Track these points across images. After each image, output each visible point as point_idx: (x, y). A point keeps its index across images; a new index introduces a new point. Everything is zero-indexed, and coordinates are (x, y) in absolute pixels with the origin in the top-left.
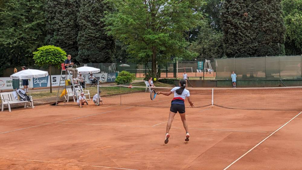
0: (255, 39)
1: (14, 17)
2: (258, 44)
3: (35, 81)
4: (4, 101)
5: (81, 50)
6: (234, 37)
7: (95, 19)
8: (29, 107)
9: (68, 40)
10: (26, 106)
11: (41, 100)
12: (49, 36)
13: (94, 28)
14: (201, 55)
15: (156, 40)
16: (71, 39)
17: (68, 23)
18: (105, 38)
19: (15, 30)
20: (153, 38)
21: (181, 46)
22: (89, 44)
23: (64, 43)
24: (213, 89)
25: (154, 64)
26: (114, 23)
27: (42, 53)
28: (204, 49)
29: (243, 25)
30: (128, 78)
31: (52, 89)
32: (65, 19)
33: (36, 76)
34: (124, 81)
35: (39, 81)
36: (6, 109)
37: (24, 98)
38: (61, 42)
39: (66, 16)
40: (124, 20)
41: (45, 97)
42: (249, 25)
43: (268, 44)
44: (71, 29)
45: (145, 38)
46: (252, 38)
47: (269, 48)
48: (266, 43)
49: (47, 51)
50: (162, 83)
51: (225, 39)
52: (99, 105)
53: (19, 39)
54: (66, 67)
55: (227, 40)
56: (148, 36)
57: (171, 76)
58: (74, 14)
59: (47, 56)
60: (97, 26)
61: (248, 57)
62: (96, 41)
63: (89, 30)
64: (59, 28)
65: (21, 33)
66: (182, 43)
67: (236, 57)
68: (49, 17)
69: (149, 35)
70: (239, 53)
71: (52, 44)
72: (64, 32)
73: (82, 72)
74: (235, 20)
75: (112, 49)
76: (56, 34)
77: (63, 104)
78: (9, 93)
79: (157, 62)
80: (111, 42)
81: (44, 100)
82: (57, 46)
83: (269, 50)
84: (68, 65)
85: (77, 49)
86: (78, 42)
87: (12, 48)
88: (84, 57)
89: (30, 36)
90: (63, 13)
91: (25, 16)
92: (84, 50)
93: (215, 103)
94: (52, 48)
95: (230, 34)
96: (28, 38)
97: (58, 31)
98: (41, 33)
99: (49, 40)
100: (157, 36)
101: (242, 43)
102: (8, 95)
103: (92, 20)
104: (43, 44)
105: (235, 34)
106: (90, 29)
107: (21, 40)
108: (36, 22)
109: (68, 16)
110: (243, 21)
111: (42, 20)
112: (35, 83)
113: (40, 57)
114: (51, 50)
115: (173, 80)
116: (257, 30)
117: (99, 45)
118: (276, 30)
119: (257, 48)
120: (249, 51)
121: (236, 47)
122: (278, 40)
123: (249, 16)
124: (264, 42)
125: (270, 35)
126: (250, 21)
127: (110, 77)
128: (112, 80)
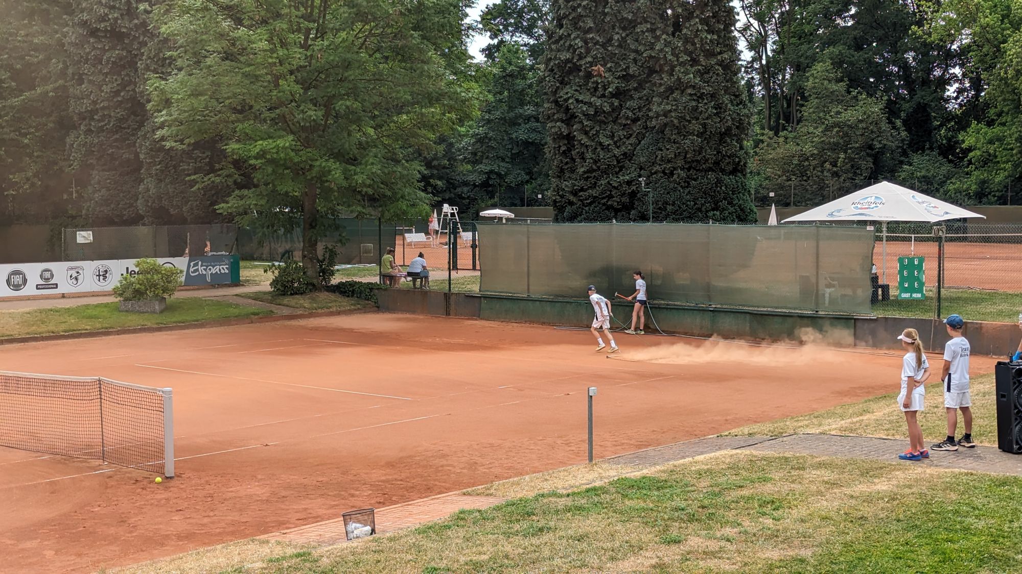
0: (633, 155)
6: (563, 148)
9: (117, 147)
12: (73, 135)
23: (108, 158)
32: (109, 81)
39: (112, 73)
42: (607, 108)
46: (616, 152)
64: (92, 111)
70: (578, 203)
72: (106, 121)
74: (567, 89)
76: (85, 129)
97: (92, 119)
110: (593, 94)
116: (637, 124)
118: (695, 127)
119: (634, 188)
120: (610, 197)
121: (567, 185)
122: (707, 160)
123: (607, 75)
124: (658, 168)
125: (674, 142)
126: (613, 95)
127: (201, 270)
128: (209, 279)
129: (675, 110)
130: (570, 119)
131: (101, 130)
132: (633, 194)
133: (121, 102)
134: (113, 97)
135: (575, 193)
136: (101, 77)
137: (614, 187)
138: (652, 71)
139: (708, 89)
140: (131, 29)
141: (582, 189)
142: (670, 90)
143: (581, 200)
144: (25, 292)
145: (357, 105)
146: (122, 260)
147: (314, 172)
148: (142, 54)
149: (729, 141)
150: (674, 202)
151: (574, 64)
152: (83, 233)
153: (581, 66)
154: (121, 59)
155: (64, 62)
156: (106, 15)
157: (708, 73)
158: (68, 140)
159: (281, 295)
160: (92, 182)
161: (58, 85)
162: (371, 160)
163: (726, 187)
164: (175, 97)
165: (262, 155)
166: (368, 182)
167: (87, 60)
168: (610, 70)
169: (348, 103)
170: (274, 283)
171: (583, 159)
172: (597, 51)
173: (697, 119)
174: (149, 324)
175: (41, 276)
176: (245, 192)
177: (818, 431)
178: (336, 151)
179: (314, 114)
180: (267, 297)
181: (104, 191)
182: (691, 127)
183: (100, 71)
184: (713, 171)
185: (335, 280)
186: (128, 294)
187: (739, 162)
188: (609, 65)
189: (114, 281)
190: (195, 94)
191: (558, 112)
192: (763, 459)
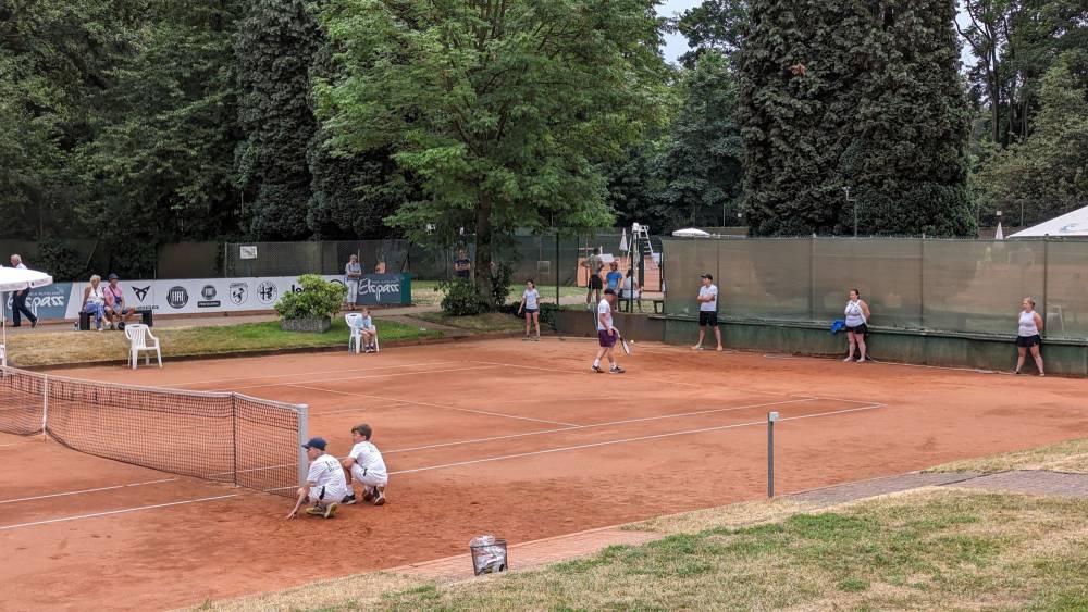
0: (837, 163)
5: (315, 195)
6: (759, 156)
9: (287, 159)
29: (784, 111)
32: (279, 89)
39: (281, 81)
42: (808, 111)
46: (818, 158)
47: (884, 201)
48: (872, 181)
64: (260, 120)
68: (242, 82)
70: (775, 217)
72: (275, 132)
74: (764, 90)
76: (253, 139)
92: (319, 193)
95: (749, 146)
97: (260, 128)
98: (222, 137)
105: (768, 147)
110: (792, 95)
116: (843, 128)
118: (909, 130)
119: (838, 199)
120: (811, 209)
121: (762, 196)
122: (921, 168)
123: (809, 74)
124: (865, 177)
125: (884, 148)
126: (815, 97)
127: (371, 288)
128: (378, 298)
129: (885, 112)
130: (767, 122)
131: (270, 140)
132: (837, 206)
133: (291, 111)
134: (283, 105)
135: (771, 205)
136: (270, 85)
137: (816, 199)
138: (860, 69)
139: (923, 89)
140: (302, 33)
141: (780, 201)
142: (880, 90)
143: (779, 214)
144: (186, 309)
145: (534, 110)
146: (286, 278)
147: (488, 183)
148: (313, 60)
149: (947, 146)
150: (883, 215)
151: (773, 63)
152: (248, 248)
153: (780, 64)
154: (291, 66)
155: (233, 69)
156: (277, 18)
157: (924, 71)
158: (236, 152)
159: (452, 315)
160: (261, 196)
161: (225, 94)
162: (548, 170)
163: (943, 198)
164: (342, 102)
165: (432, 164)
166: (544, 193)
167: (257, 66)
168: (812, 68)
169: (524, 108)
170: (446, 302)
171: (782, 168)
172: (799, 48)
173: (910, 122)
174: (311, 343)
175: (203, 294)
176: (415, 204)
177: (1038, 468)
178: (511, 160)
179: (489, 120)
180: (435, 318)
181: (272, 206)
182: (904, 130)
183: (270, 79)
184: (928, 180)
185: (509, 300)
186: (290, 313)
187: (958, 170)
188: (811, 63)
189: (277, 299)
190: (364, 99)
191: (753, 115)
192: (972, 496)
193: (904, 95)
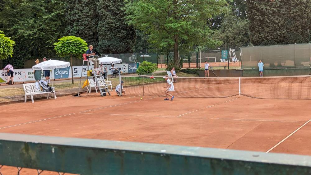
0: (283, 25)
1: (33, 8)
2: (287, 31)
3: (56, 73)
4: (27, 93)
5: (101, 41)
6: (260, 24)
7: (115, 9)
8: (52, 98)
9: (88, 31)
10: (49, 97)
11: (63, 91)
12: (69, 27)
13: (114, 18)
14: (224, 44)
15: (178, 29)
16: (91, 30)
17: (88, 13)
18: (125, 27)
19: (35, 22)
20: (175, 27)
21: (205, 35)
22: (109, 34)
23: (84, 34)
24: (240, 78)
25: (176, 54)
26: (135, 12)
27: (63, 44)
28: (228, 37)
29: (270, 11)
30: (149, 68)
31: (74, 80)
32: (85, 9)
33: (57, 66)
34: (146, 71)
35: (60, 73)
36: (29, 100)
37: (46, 89)
38: (81, 33)
39: (85, 6)
40: (144, 8)
41: (67, 88)
42: (276, 11)
43: (297, 30)
44: (90, 19)
45: (166, 26)
46: (279, 24)
47: (298, 35)
48: (295, 30)
49: (68, 41)
50: (185, 73)
51: (251, 26)
52: (121, 96)
53: (38, 30)
54: (87, 58)
55: (253, 27)
56: (170, 25)
57: (193, 66)
58: (94, 4)
59: (68, 47)
60: (117, 16)
61: (276, 45)
62: (116, 31)
63: (109, 20)
64: (78, 19)
65: (41, 25)
66: (206, 31)
67: (263, 45)
68: (68, 7)
69: (171, 23)
70: (266, 41)
71: (72, 35)
72: (84, 22)
73: (103, 63)
74: (261, 6)
75: (133, 39)
76: (76, 25)
77: (85, 95)
78: (32, 84)
79: (179, 52)
80: (132, 31)
81: (66, 91)
82: (78, 37)
83: (298, 37)
84: (89, 56)
85: (97, 39)
86: (98, 32)
87: (33, 39)
88: (104, 47)
89: (50, 27)
90: (82, 3)
91: (44, 6)
92: (104, 40)
93: (243, 93)
94: (73, 38)
95: (256, 21)
96: (48, 29)
97: (78, 21)
98: (61, 24)
99: (69, 31)
100: (179, 25)
101: (269, 30)
102: (31, 86)
103: (112, 10)
104: (63, 35)
105: (262, 21)
106: (110, 18)
107: (42, 32)
108: (55, 13)
109: (88, 6)
110: (270, 7)
111: (62, 11)
112: (56, 75)
113: (61, 48)
114: (72, 41)
115: (197, 70)
116: (285, 15)
117: (120, 35)
120: (277, 38)
123: (276, 1)
124: (293, 29)
125: (299, 21)
127: (131, 68)
128: (133, 71)
132: (284, 37)
136: (82, 8)
137: (278, 35)
141: (268, 36)
171: (267, 27)
182: (304, 16)
193: (303, 6)
